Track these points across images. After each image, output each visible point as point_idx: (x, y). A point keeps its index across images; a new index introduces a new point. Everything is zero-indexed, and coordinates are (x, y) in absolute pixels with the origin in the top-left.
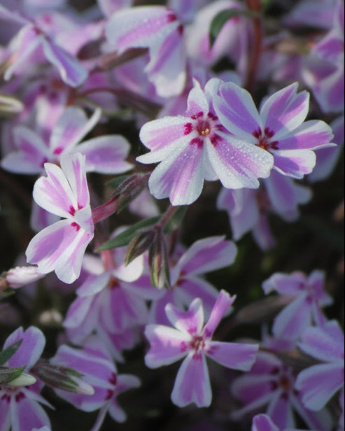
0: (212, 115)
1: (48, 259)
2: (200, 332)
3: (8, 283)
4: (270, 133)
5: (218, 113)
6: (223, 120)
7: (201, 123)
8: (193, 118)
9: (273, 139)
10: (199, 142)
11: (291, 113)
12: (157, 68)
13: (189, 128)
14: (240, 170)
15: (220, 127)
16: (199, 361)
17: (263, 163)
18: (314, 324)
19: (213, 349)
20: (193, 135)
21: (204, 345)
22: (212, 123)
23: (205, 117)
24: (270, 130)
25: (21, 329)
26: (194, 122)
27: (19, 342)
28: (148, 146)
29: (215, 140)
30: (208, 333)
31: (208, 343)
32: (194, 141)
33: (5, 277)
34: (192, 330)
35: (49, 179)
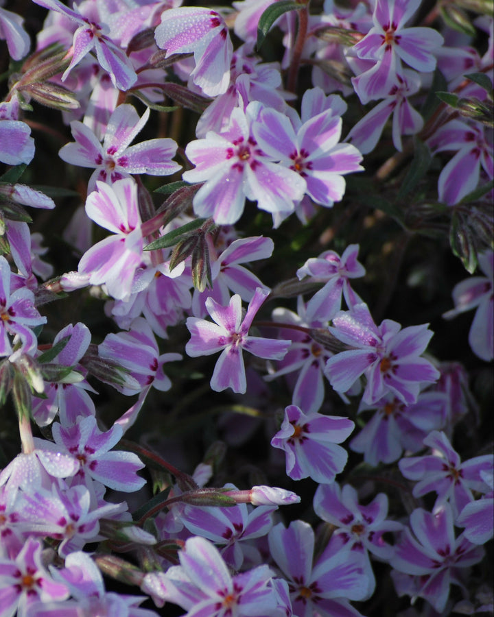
0: (252, 141)
1: (97, 272)
2: (238, 329)
3: (61, 288)
4: (305, 154)
5: (257, 138)
6: (262, 144)
7: (241, 149)
8: (235, 143)
9: (309, 159)
10: (239, 167)
11: (325, 135)
12: (202, 72)
13: (230, 153)
14: (276, 193)
15: (259, 152)
16: (235, 355)
17: (297, 187)
18: (345, 307)
19: (249, 343)
20: (235, 160)
21: (241, 341)
22: (252, 149)
23: (245, 143)
24: (306, 151)
25: (71, 324)
26: (236, 148)
27: (68, 337)
28: (194, 163)
29: (254, 165)
30: (244, 330)
31: (245, 338)
32: (235, 166)
33: (59, 281)
34: (229, 327)
35: (100, 194)
